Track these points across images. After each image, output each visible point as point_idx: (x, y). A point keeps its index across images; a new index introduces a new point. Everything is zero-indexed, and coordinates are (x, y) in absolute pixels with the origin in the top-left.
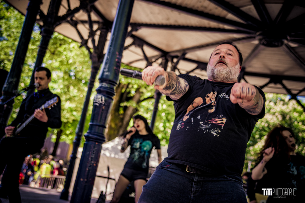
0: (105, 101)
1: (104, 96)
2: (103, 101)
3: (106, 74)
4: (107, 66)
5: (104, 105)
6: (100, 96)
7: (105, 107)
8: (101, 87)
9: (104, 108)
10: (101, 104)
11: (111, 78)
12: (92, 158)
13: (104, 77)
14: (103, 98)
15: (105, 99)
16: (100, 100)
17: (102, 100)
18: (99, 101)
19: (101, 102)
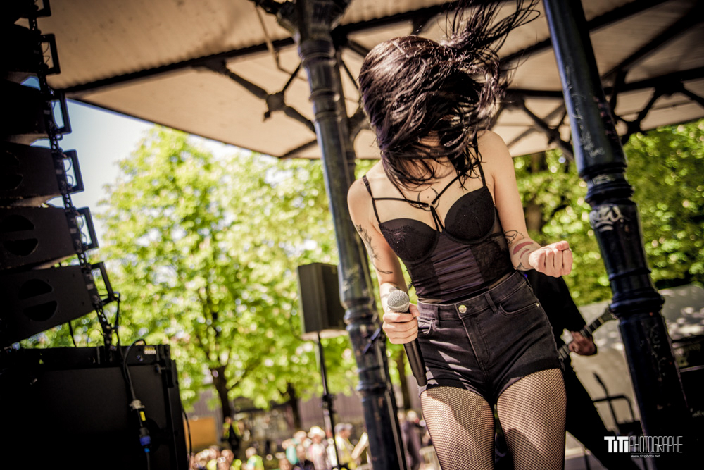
0: (623, 212)
1: (615, 203)
2: (620, 216)
3: (593, 154)
4: (588, 137)
5: (625, 222)
6: (604, 209)
7: (629, 227)
8: (594, 189)
9: (627, 229)
10: (615, 225)
11: (608, 158)
12: (656, 350)
13: (591, 163)
14: (616, 209)
15: (620, 209)
16: (610, 215)
17: (615, 215)
18: (609, 219)
19: (614, 220)
